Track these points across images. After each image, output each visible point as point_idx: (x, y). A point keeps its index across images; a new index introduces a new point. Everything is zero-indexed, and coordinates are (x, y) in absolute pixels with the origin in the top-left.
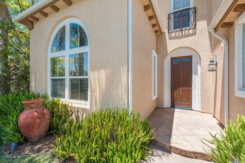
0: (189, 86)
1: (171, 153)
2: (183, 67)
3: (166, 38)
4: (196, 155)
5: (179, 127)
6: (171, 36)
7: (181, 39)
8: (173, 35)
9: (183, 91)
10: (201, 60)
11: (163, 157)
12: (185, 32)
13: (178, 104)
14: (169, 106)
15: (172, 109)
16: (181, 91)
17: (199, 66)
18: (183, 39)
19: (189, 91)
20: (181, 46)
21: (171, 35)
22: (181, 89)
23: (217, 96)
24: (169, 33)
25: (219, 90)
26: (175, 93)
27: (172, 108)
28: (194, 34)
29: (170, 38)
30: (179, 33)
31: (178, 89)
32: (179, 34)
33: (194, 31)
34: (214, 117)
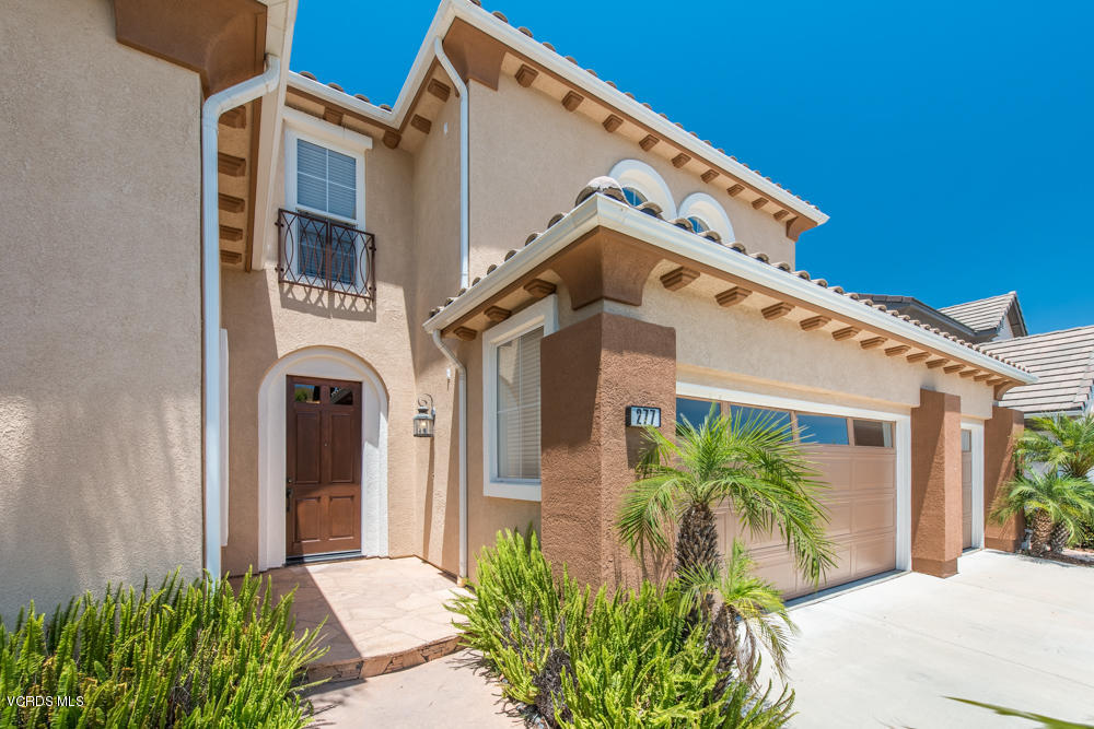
0: (353, 482)
1: (365, 681)
2: (333, 417)
3: (268, 295)
4: (426, 653)
5: (354, 611)
6: (290, 296)
7: (329, 317)
8: (299, 293)
9: (331, 498)
10: (388, 400)
11: (349, 700)
12: (343, 300)
13: (313, 548)
14: (281, 560)
15: (296, 569)
16: (325, 501)
17: (382, 417)
18: (334, 321)
19: (352, 497)
20: (327, 344)
21: (290, 290)
22: (325, 493)
23: (435, 504)
24: (281, 281)
25: (441, 488)
26: (302, 508)
27: (294, 564)
28: (370, 316)
29: (288, 303)
30: (321, 295)
31: (315, 495)
32: (319, 299)
33: (371, 306)
34: (425, 562)
